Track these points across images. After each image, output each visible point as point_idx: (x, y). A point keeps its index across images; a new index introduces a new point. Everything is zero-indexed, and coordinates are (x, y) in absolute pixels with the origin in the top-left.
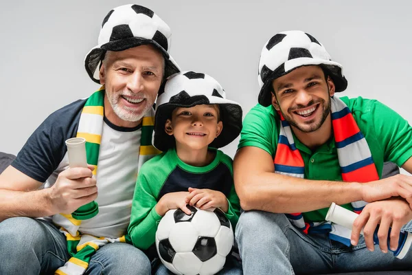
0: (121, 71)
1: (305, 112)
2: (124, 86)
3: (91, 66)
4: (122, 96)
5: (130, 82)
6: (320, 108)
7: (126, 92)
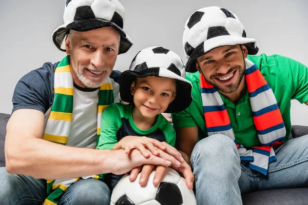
0: (85, 48)
1: (225, 79)
2: (88, 62)
3: (58, 39)
4: (87, 70)
5: (94, 58)
6: (237, 73)
7: (90, 67)
